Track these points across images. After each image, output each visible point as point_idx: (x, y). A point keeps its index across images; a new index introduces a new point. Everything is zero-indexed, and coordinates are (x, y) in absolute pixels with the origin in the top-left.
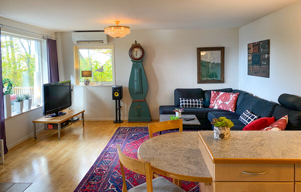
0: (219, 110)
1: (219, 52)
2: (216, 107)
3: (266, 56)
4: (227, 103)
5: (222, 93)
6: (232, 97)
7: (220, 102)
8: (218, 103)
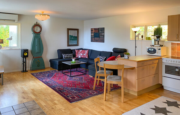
0: (81, 58)
1: (76, 31)
2: (80, 57)
3: (103, 34)
4: (85, 54)
5: (81, 50)
6: (86, 52)
7: (81, 54)
8: (80, 55)
